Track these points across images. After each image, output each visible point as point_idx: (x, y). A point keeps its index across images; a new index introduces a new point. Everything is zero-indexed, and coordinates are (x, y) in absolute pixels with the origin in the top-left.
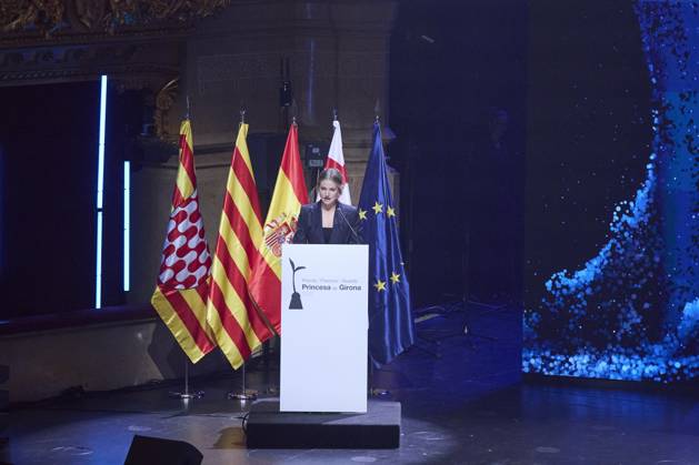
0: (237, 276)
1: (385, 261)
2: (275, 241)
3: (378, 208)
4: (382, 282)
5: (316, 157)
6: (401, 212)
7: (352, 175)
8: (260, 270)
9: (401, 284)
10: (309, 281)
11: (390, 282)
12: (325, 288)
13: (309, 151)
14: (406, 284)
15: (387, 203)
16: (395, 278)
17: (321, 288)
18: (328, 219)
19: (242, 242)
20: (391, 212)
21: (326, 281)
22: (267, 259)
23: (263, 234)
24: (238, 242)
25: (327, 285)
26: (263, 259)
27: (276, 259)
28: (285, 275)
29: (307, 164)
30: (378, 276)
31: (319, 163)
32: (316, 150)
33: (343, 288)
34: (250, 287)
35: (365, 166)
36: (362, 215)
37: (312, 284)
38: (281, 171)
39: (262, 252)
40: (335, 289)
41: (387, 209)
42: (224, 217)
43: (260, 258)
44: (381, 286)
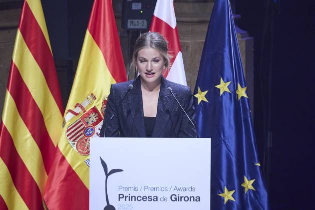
0: (27, 182)
1: (234, 159)
2: (80, 134)
3: (223, 87)
4: (229, 190)
5: (136, 15)
6: (257, 92)
7: (187, 41)
8: (59, 174)
9: (256, 193)
10: (127, 189)
11: (242, 189)
12: (150, 199)
13: (126, 6)
14: (264, 193)
15: (236, 80)
16: (248, 184)
17: (145, 198)
18: (150, 104)
19: (33, 136)
20: (242, 92)
21: (153, 189)
22: (69, 159)
23: (64, 123)
24: (29, 135)
25: (153, 194)
26: (63, 158)
27: (82, 159)
28: (94, 181)
29: (124, 25)
30: (224, 183)
31: (140, 24)
32: (137, 6)
33: (176, 198)
34: (45, 197)
35: (205, 28)
36: (201, 96)
37: (133, 193)
38: (88, 35)
39: (61, 148)
40: (164, 199)
41: (236, 88)
42: (9, 99)
43: (59, 158)
44: (228, 196)
